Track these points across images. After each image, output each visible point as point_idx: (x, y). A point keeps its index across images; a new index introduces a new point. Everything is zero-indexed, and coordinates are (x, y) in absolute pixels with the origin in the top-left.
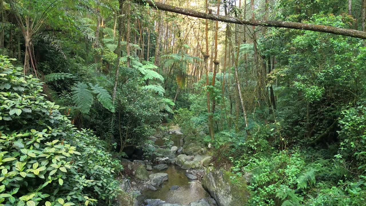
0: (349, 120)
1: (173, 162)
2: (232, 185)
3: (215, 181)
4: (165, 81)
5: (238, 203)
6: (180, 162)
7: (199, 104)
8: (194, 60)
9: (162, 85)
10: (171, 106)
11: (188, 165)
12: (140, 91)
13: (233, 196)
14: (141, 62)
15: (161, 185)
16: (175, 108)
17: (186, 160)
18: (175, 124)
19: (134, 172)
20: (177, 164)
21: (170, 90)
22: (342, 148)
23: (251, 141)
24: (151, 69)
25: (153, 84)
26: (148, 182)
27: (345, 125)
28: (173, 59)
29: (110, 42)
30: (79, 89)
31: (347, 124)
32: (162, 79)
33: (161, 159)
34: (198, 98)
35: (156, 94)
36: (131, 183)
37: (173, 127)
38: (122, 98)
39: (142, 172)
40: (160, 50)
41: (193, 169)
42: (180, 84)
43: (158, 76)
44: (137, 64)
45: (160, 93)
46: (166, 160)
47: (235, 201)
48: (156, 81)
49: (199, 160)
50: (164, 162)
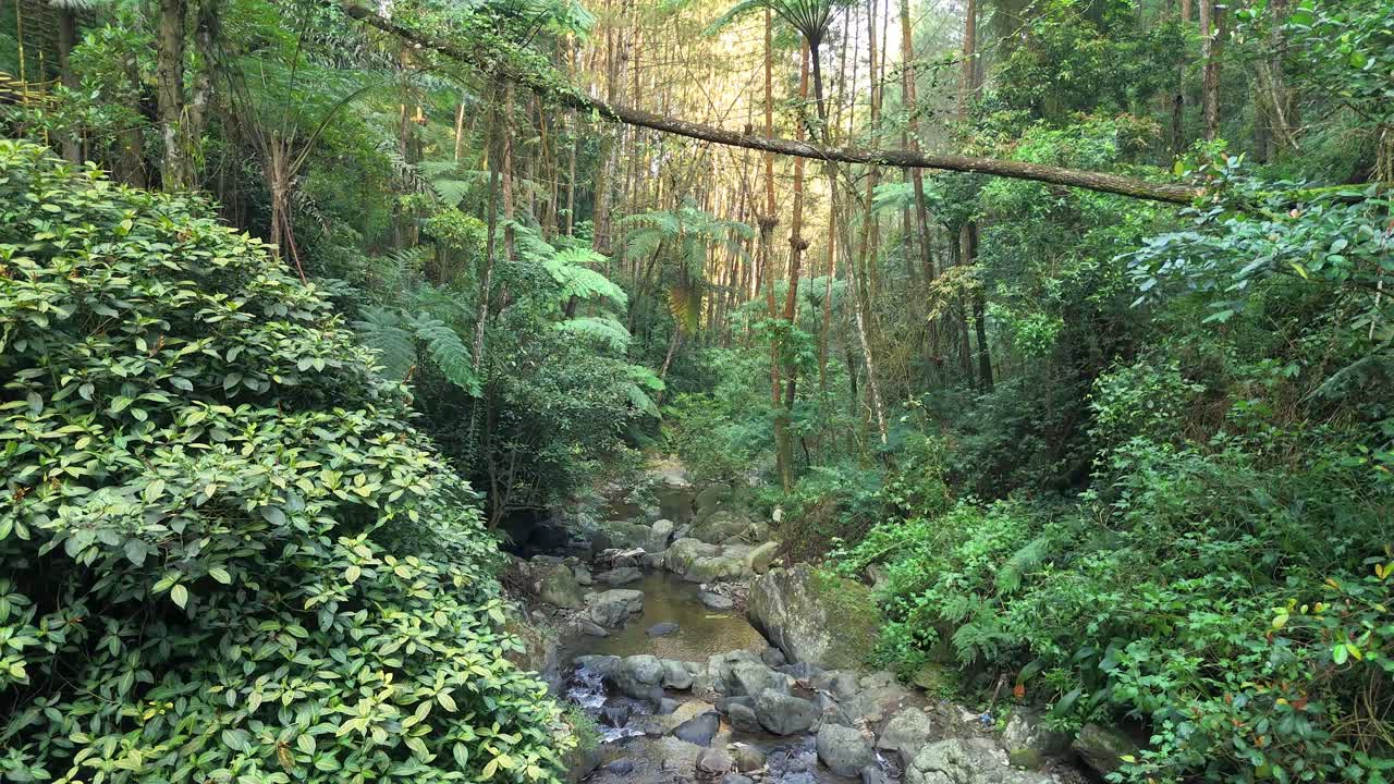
0: (1111, 399)
1: (658, 562)
2: (831, 606)
3: (783, 598)
4: (631, 304)
5: (847, 653)
6: (679, 562)
7: (744, 382)
8: (731, 233)
9: (621, 318)
10: (653, 390)
11: (705, 570)
12: (554, 335)
13: (833, 634)
14: (548, 240)
15: (620, 624)
16: (664, 400)
17: (701, 554)
18: (666, 456)
19: (538, 585)
20: (670, 567)
21: (647, 335)
22: (1097, 474)
23: (896, 485)
24: (583, 265)
25: (589, 315)
26: (583, 614)
27: (1102, 414)
28: (658, 229)
29: (445, 175)
30: (374, 327)
31: (1106, 409)
32: (621, 298)
33: (619, 553)
34: (743, 362)
35: (602, 347)
36: (530, 614)
37: (660, 462)
38: (501, 355)
39: (562, 584)
40: (615, 199)
41: (720, 580)
42: (681, 316)
43: (608, 288)
44: (536, 246)
45: (614, 343)
46: (635, 557)
47: (839, 647)
48: (599, 304)
49: (739, 557)
50: (629, 563)
